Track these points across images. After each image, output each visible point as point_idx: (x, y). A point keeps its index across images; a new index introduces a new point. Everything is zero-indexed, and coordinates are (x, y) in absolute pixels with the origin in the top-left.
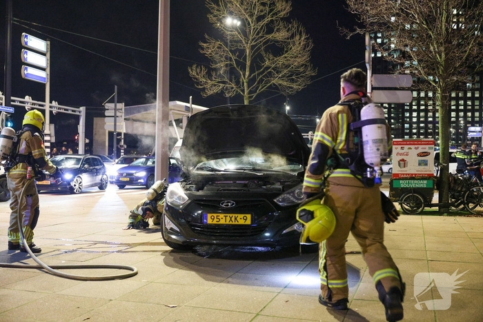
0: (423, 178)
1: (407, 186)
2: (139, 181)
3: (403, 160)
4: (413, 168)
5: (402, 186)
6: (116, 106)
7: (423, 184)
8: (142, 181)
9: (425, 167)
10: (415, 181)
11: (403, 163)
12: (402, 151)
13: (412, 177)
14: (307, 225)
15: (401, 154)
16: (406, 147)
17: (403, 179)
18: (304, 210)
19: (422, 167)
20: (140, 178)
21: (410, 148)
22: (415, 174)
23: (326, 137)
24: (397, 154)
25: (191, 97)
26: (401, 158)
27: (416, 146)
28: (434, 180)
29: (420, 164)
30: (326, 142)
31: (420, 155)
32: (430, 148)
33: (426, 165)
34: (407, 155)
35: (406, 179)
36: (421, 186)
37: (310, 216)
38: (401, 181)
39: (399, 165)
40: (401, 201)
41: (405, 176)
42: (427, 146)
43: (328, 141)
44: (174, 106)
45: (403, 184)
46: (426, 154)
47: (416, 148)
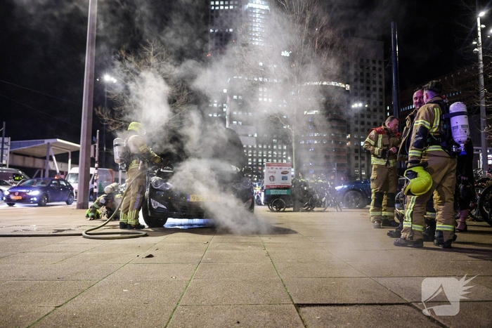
0: (285, 188)
1: (275, 193)
2: (32, 199)
3: (272, 176)
4: (278, 181)
5: (272, 194)
6: (3, 140)
8: (35, 199)
9: (286, 181)
10: (280, 190)
11: (272, 178)
12: (272, 170)
13: (278, 188)
14: (411, 181)
15: (271, 172)
16: (275, 167)
17: (272, 189)
18: (411, 171)
19: (284, 181)
20: (33, 197)
21: (277, 169)
22: (280, 186)
23: (427, 122)
24: (269, 172)
25: (98, 131)
26: (271, 175)
27: (281, 167)
29: (283, 179)
30: (426, 126)
31: (283, 173)
32: (289, 169)
33: (287, 179)
34: (275, 173)
35: (275, 189)
36: (284, 193)
37: (415, 175)
38: (271, 191)
39: (270, 179)
41: (273, 187)
42: (287, 167)
43: (427, 125)
44: (54, 143)
45: (273, 192)
46: (286, 172)
47: (280, 169)
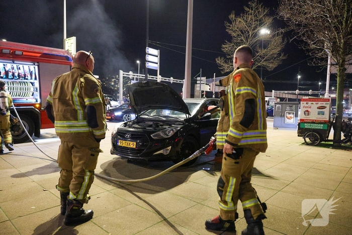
0: (321, 123)
1: (309, 127)
3: (307, 111)
4: (314, 116)
5: (306, 127)
6: (201, 78)
7: (320, 127)
9: (323, 116)
10: (315, 125)
11: (307, 113)
12: (307, 105)
13: (313, 122)
15: (306, 107)
16: (310, 103)
17: (307, 123)
19: (320, 116)
21: (313, 104)
22: (315, 120)
24: (304, 107)
26: (306, 109)
27: (317, 102)
28: (328, 125)
29: (319, 114)
31: (319, 108)
32: (326, 104)
33: (323, 114)
34: (310, 108)
35: (309, 123)
36: (319, 128)
38: (305, 124)
39: (305, 114)
40: (305, 136)
41: (308, 121)
42: (324, 102)
45: (307, 126)
46: (324, 107)
47: (316, 104)
